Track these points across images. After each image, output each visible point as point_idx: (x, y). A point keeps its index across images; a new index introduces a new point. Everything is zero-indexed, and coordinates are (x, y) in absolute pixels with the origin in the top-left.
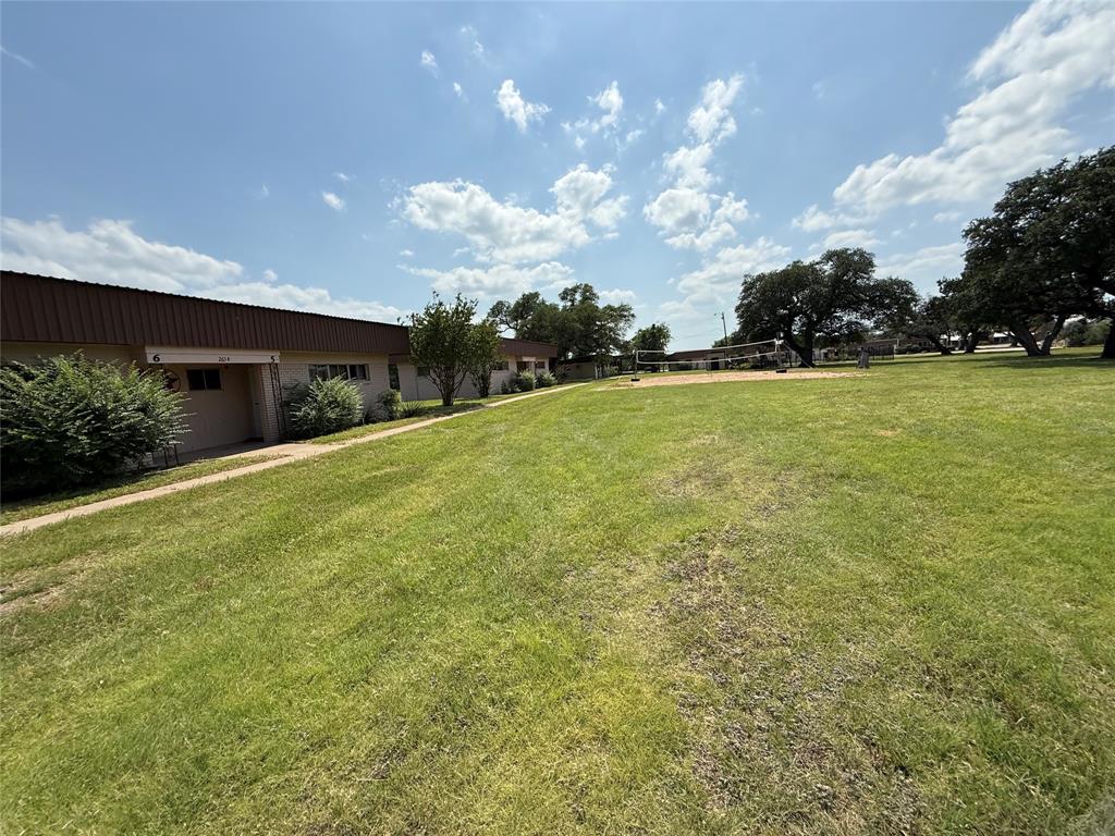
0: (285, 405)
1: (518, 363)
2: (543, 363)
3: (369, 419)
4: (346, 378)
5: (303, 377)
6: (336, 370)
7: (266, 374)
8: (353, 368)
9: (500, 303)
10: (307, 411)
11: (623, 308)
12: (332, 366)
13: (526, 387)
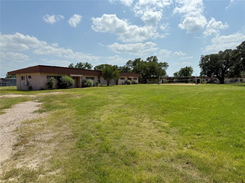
0: (83, 83)
1: (128, 78)
2: (137, 78)
3: (94, 86)
4: (91, 79)
5: (85, 79)
6: (89, 78)
7: (81, 78)
8: (92, 78)
9: (130, 61)
10: (86, 84)
11: (165, 63)
12: (89, 77)
13: (129, 84)
